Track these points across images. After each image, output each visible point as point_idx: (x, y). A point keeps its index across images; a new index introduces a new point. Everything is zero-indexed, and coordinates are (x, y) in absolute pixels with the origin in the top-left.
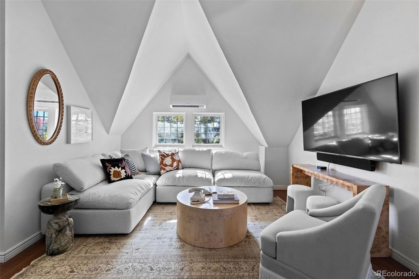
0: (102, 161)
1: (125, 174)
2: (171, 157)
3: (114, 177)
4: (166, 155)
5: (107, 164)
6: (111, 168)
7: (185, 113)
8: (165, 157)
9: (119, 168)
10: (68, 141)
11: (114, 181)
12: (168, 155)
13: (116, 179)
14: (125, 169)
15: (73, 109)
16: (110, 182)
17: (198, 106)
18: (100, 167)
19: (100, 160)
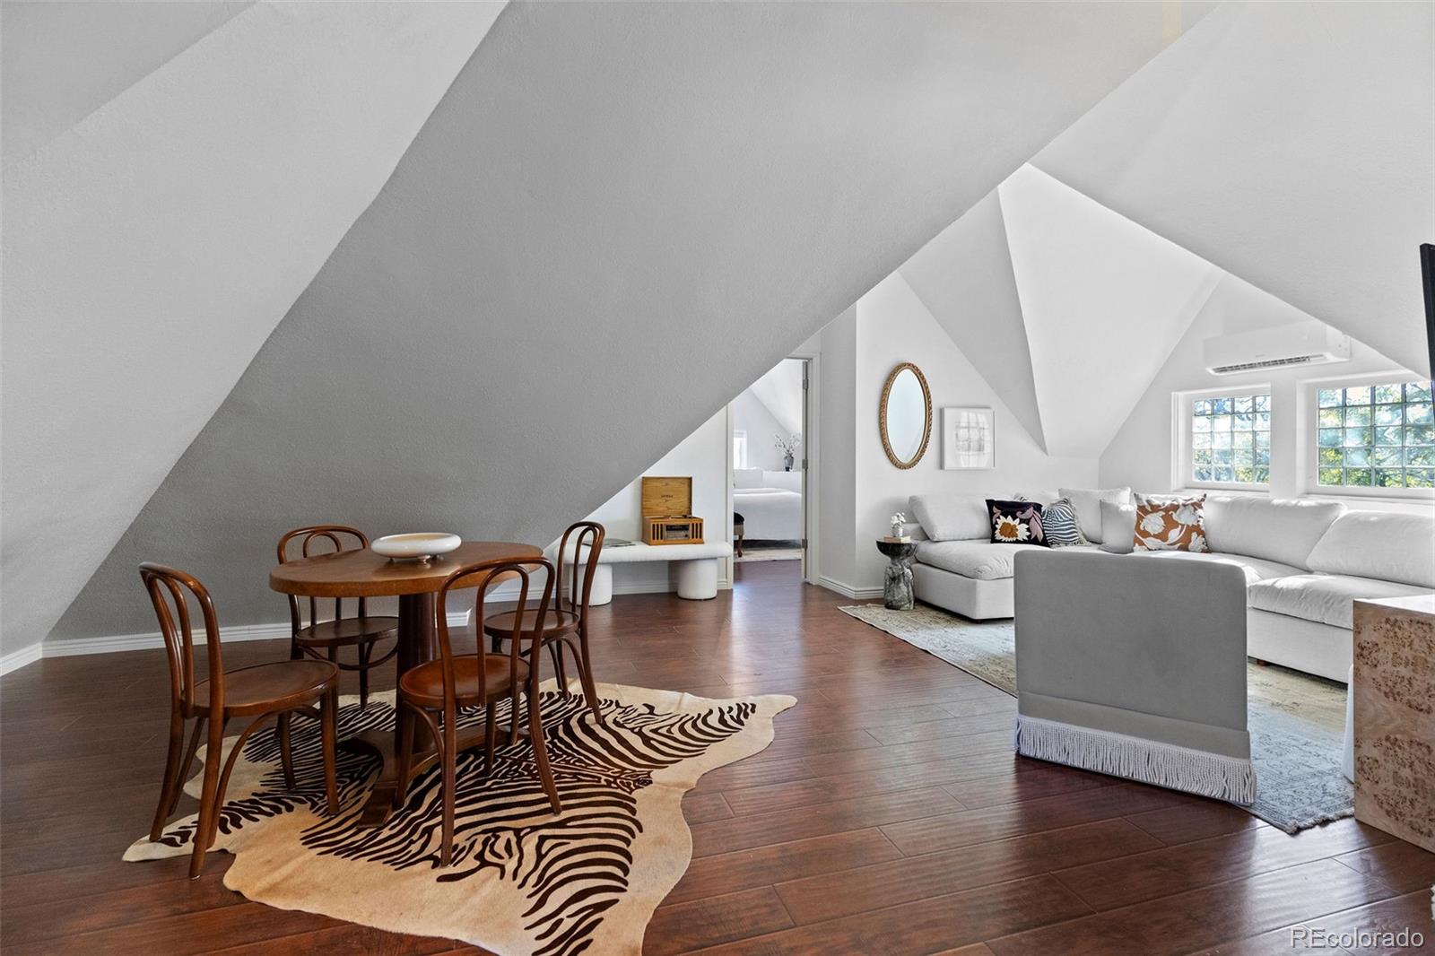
0: (990, 503)
1: (1028, 534)
2: (1164, 513)
3: (1002, 534)
4: (1149, 509)
5: (995, 510)
6: (999, 518)
7: (1269, 386)
8: (1147, 513)
9: (1014, 520)
10: (941, 466)
11: (1000, 541)
12: (1155, 509)
13: (1004, 538)
14: (1028, 524)
15: (947, 413)
16: (994, 541)
17: (1304, 359)
18: (985, 512)
19: (987, 501)
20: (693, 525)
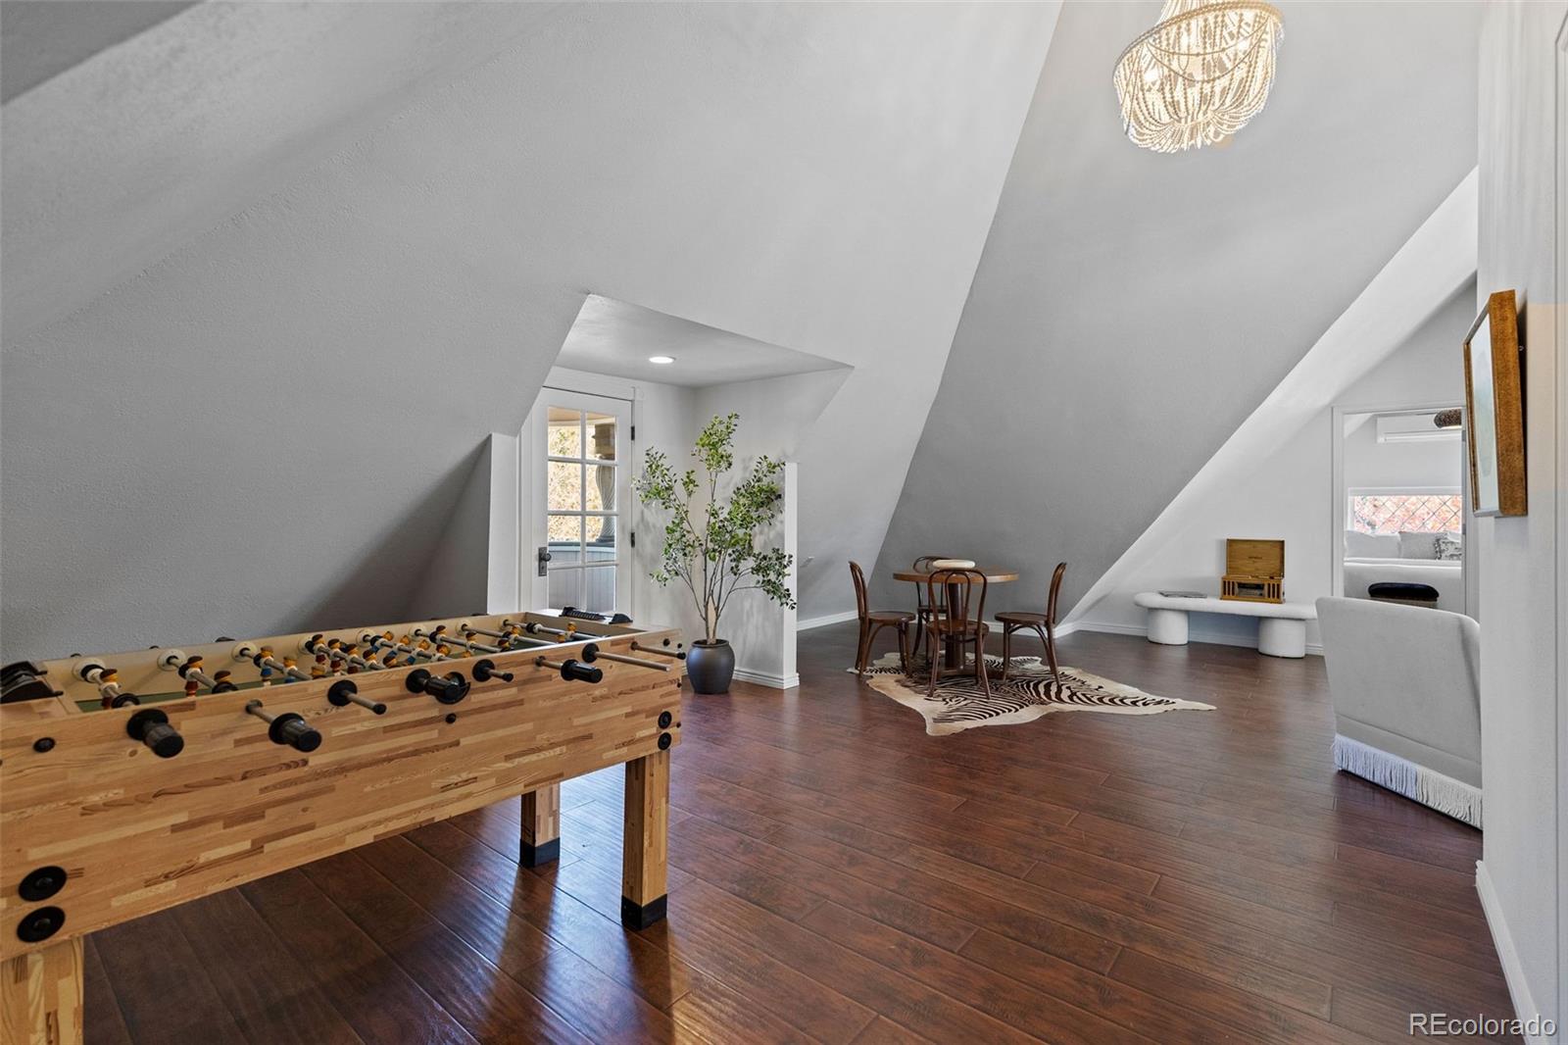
20: (1269, 585)
